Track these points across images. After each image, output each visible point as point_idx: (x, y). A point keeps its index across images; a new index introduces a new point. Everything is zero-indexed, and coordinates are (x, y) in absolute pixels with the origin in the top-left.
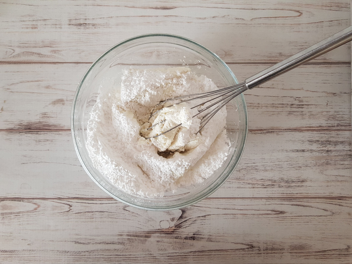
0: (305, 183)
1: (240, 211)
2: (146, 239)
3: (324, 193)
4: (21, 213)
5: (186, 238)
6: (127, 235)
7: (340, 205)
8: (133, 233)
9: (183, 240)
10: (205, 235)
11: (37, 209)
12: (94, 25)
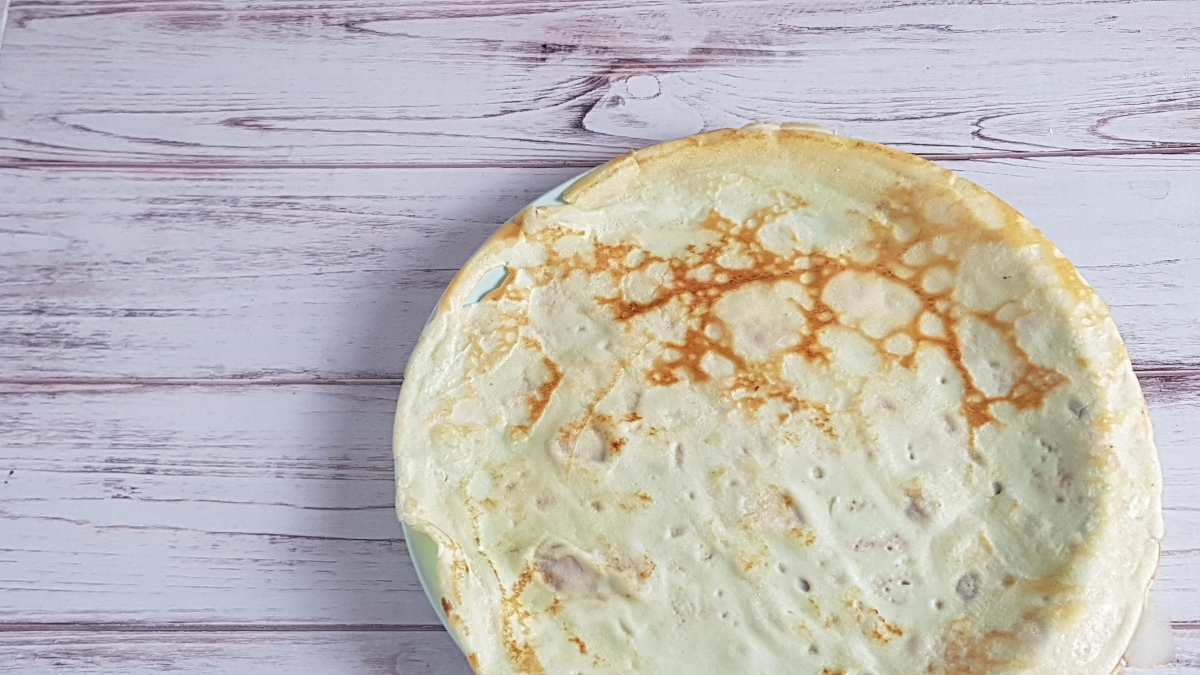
0: (142, 212)
1: (382, 129)
2: (705, 46)
3: (76, 179)
4: (1152, 108)
5: (571, 48)
6: (773, 55)
7: (28, 142)
8: (752, 61)
9: (583, 43)
10: (506, 58)
11: (1099, 121)
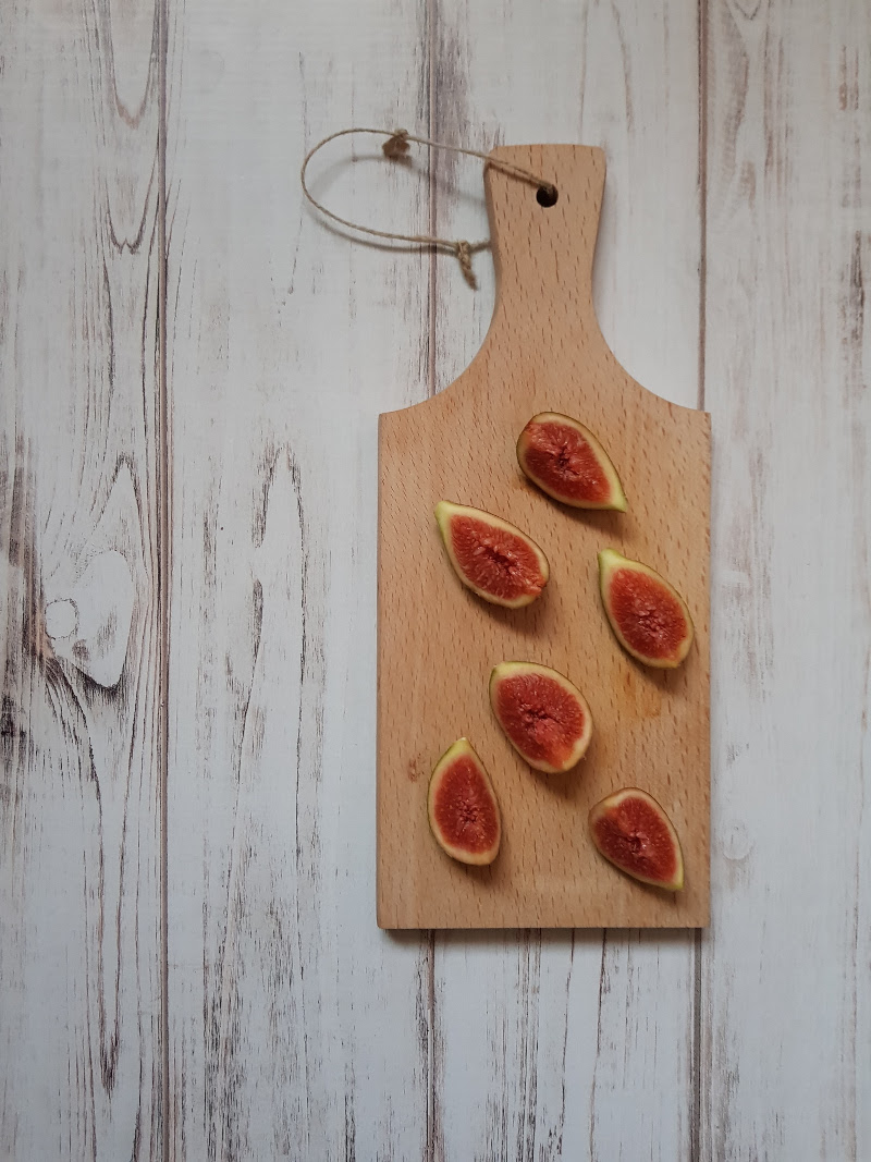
1: (116, 914)
2: (6, 548)
4: (107, 55)
5: (7, 702)
6: (21, 471)
8: (28, 494)
10: (21, 777)
11: (121, 115)
12: (856, 335)
